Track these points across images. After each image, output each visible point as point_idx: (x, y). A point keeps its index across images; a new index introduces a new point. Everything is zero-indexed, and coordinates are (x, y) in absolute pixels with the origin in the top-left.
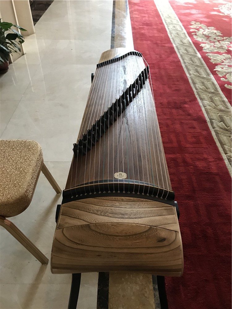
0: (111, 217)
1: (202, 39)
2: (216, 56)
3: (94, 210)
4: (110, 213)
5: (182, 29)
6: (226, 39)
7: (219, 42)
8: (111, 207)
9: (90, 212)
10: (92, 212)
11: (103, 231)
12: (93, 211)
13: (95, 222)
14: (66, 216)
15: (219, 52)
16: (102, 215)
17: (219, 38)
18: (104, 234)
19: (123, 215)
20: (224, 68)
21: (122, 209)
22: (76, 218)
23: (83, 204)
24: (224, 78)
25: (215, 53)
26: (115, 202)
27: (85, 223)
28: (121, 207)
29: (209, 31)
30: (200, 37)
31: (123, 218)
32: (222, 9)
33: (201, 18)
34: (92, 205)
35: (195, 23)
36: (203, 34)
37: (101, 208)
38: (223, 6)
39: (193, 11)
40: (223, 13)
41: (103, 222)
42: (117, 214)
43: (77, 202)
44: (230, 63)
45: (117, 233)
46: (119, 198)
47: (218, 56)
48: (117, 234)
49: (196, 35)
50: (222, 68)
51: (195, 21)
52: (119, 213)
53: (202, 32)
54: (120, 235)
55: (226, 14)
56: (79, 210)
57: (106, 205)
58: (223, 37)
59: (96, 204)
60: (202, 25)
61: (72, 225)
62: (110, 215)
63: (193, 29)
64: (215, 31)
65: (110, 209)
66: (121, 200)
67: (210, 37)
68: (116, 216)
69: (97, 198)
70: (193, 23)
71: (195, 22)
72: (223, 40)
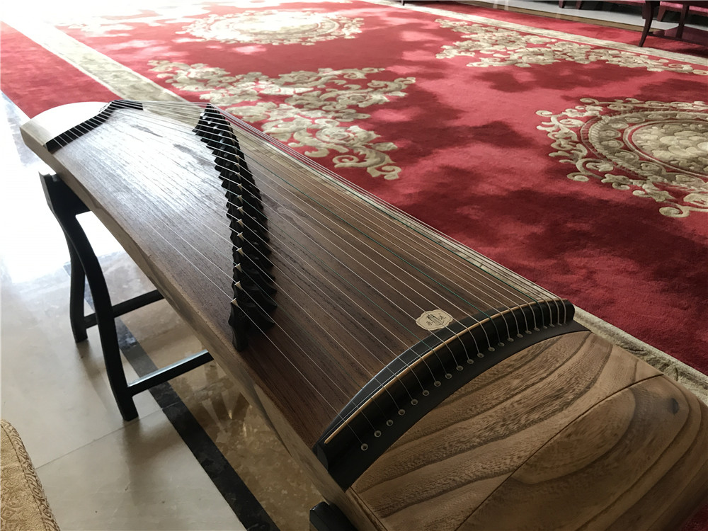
0: (541, 420)
1: (197, 86)
2: (247, 109)
3: (478, 434)
4: (529, 413)
5: (138, 78)
6: (243, 78)
7: (233, 85)
8: (510, 398)
9: (474, 447)
10: (478, 440)
11: (565, 465)
12: (479, 437)
13: (519, 457)
14: (405, 507)
15: (246, 102)
16: (516, 432)
17: (229, 79)
18: (575, 473)
19: (559, 398)
20: (279, 126)
21: (537, 386)
22: (451, 489)
23: (424, 439)
24: (292, 141)
25: (242, 105)
26: (505, 380)
27: (495, 483)
28: (529, 383)
29: (198, 71)
30: (188, 84)
31: (568, 404)
32: (192, 31)
33: (163, 52)
34: (458, 425)
35: (158, 63)
36: (191, 79)
37: (491, 416)
38: (192, 26)
39: (137, 44)
40: (201, 38)
41: (539, 445)
42: (543, 404)
43: (402, 448)
44: (282, 115)
45: (599, 447)
46: (499, 366)
47: (250, 108)
48: (601, 452)
49: (176, 82)
50: (276, 126)
51: (155, 59)
52: (544, 399)
53: (187, 76)
54: (608, 447)
55: (208, 40)
56: (434, 462)
57: (494, 402)
58: (233, 75)
59: (466, 416)
60: (175, 64)
61: (462, 518)
62: (535, 416)
63: (160, 73)
64: (211, 70)
65: (515, 405)
66: (509, 370)
67: (208, 80)
68: (549, 409)
69: (448, 399)
70: (154, 63)
71: (157, 61)
72: (238, 81)
